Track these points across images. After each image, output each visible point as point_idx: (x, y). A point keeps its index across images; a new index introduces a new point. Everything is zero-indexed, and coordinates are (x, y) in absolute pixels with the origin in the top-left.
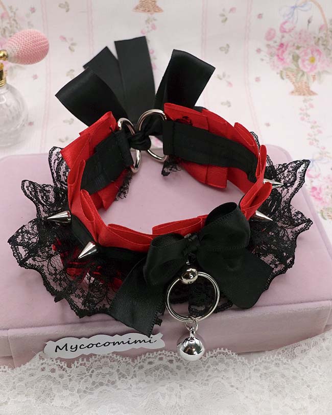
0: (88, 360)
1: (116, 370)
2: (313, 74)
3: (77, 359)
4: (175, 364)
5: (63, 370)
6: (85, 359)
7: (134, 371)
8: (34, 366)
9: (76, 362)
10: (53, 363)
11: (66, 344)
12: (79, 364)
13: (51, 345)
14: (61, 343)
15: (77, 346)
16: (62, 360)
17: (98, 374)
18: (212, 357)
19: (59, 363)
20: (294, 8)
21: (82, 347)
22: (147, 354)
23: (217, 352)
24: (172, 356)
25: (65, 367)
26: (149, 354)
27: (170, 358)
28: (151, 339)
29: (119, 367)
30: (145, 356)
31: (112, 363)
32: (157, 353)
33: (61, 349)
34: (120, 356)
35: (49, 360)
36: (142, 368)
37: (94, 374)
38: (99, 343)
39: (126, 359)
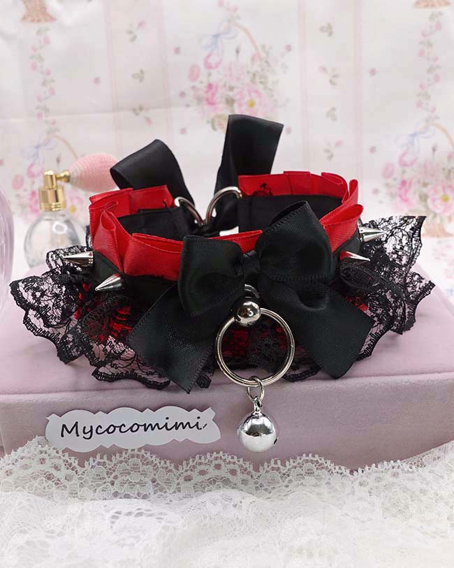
0: (110, 459)
1: (151, 478)
2: (447, 214)
3: (93, 454)
4: (240, 476)
5: (73, 469)
6: (105, 457)
7: (178, 484)
8: (29, 452)
9: (91, 459)
10: (58, 455)
11: (77, 423)
12: (96, 462)
13: (55, 422)
14: (69, 419)
15: (91, 427)
16: (72, 453)
17: (122, 484)
18: (295, 467)
19: (67, 458)
20: (414, 135)
21: (100, 430)
22: (197, 456)
23: (302, 459)
24: (234, 463)
25: (75, 464)
26: (200, 458)
27: (231, 466)
28: (198, 420)
29: (155, 475)
30: (193, 461)
31: (144, 466)
32: (211, 456)
33: (70, 433)
34: (156, 457)
35: (52, 449)
36: (190, 480)
37: (116, 482)
38: (123, 425)
39: (165, 463)
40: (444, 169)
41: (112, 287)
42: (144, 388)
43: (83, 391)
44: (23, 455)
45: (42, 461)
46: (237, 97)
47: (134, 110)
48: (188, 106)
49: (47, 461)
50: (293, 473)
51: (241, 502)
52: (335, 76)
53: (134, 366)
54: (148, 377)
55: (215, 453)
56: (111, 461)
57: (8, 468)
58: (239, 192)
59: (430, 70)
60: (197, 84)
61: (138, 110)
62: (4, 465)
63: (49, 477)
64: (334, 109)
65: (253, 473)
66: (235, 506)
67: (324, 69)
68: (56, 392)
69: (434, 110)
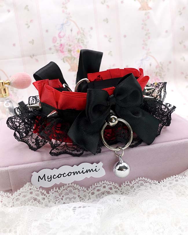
0: (59, 189)
1: (77, 195)
3: (52, 188)
4: (114, 190)
5: (44, 195)
6: (57, 188)
7: (89, 196)
8: (25, 190)
9: (52, 190)
10: (37, 190)
11: (45, 175)
12: (54, 191)
13: (35, 175)
14: (41, 173)
15: (51, 176)
16: (43, 188)
17: (66, 199)
18: (136, 183)
19: (41, 190)
20: (142, 60)
21: (55, 177)
22: (96, 184)
23: (138, 180)
24: (111, 185)
25: (45, 193)
26: (97, 184)
27: (110, 186)
28: (96, 168)
29: (79, 193)
30: (94, 186)
31: (74, 190)
32: (101, 183)
33: (42, 179)
34: (79, 186)
35: (35, 187)
36: (94, 194)
37: (64, 198)
38: (65, 173)
39: (83, 188)
40: (155, 72)
41: (54, 115)
42: (71, 157)
43: (46, 160)
44: (23, 191)
45: (31, 193)
46: (72, 49)
47: (31, 56)
48: (53, 53)
49: (33, 193)
50: (135, 186)
51: (120, 199)
52: (110, 39)
53: (65, 148)
54: (72, 152)
55: (103, 181)
56: (60, 190)
57: (17, 198)
58: (88, 80)
59: (146, 35)
60: (56, 44)
61: (32, 56)
62: (15, 196)
63: (35, 199)
64: (111, 52)
65: (119, 188)
66: (118, 201)
67: (106, 36)
68: (34, 162)
69: (149, 50)
